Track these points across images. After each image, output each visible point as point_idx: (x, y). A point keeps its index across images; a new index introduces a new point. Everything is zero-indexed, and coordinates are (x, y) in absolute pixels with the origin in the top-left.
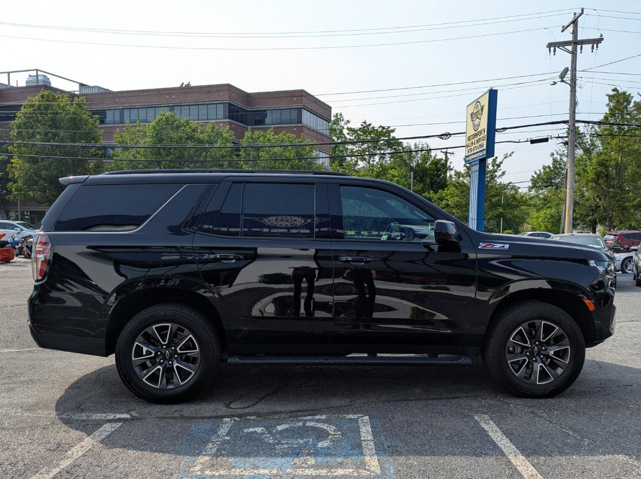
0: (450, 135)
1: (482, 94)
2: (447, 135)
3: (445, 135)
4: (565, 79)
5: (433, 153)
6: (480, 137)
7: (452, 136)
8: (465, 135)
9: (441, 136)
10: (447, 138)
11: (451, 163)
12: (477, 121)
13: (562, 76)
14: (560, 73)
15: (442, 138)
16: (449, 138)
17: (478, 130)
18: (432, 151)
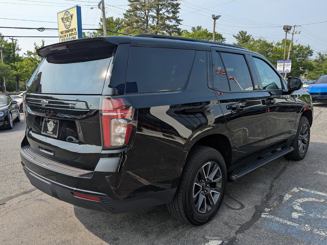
0: (44, 29)
1: (71, 7)
2: (42, 29)
3: (41, 29)
4: (100, 7)
5: (5, 39)
6: (72, 32)
7: (45, 30)
8: (58, 30)
9: (39, 29)
10: (42, 31)
11: (18, 46)
12: (68, 23)
13: (99, 5)
14: (98, 3)
15: (39, 31)
16: (43, 31)
17: (70, 28)
18: (4, 37)
